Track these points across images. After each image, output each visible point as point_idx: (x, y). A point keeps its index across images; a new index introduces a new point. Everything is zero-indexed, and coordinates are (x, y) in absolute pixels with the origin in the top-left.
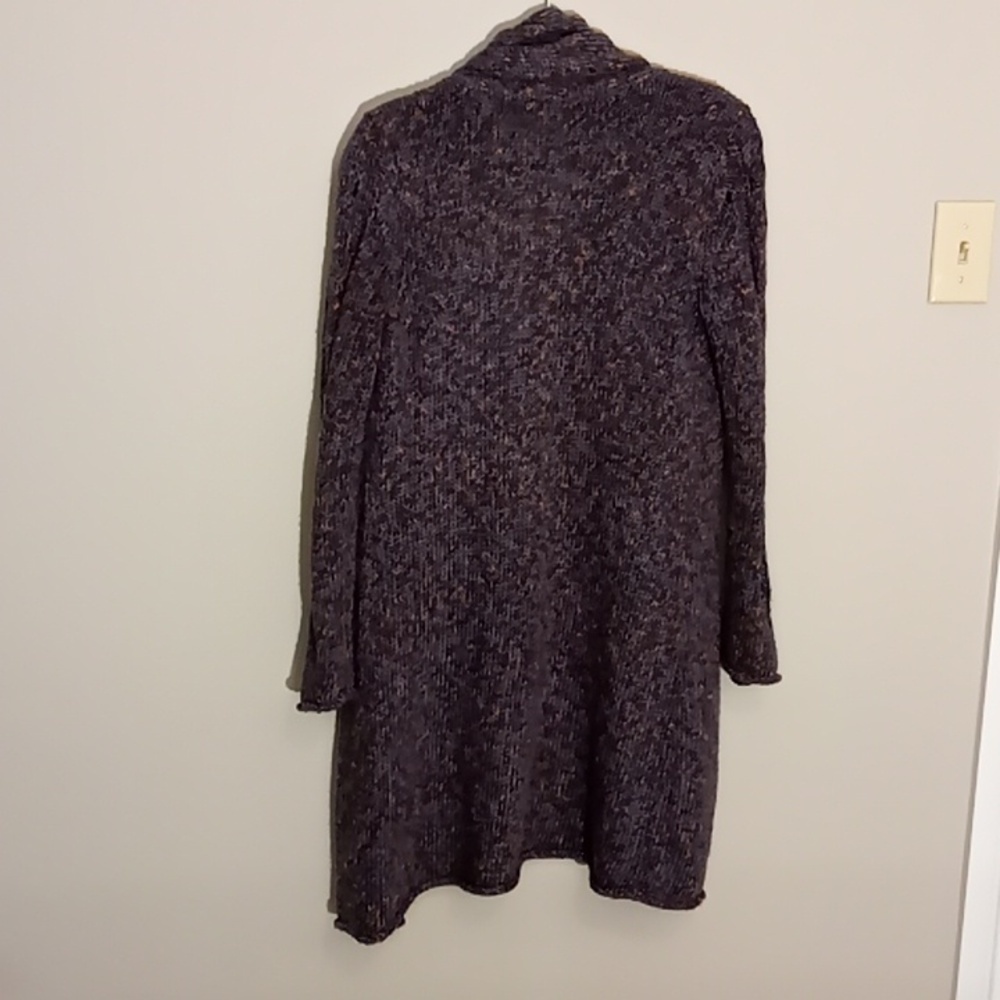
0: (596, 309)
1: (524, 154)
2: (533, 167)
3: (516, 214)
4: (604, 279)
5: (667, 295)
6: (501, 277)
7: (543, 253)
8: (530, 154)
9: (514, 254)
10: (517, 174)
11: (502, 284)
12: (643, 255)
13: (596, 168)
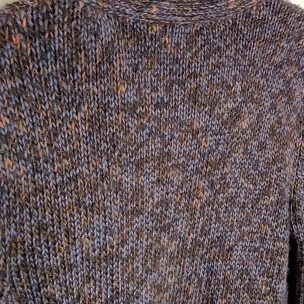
0: (209, 250)
1: (148, 91)
2: (157, 106)
3: (139, 165)
4: (218, 219)
5: (274, 225)
6: (124, 242)
7: (164, 203)
8: (155, 90)
9: (137, 212)
10: (140, 116)
11: (125, 251)
12: (252, 187)
13: (214, 104)
